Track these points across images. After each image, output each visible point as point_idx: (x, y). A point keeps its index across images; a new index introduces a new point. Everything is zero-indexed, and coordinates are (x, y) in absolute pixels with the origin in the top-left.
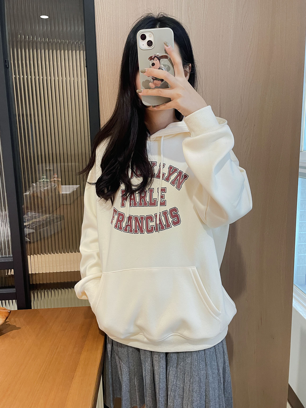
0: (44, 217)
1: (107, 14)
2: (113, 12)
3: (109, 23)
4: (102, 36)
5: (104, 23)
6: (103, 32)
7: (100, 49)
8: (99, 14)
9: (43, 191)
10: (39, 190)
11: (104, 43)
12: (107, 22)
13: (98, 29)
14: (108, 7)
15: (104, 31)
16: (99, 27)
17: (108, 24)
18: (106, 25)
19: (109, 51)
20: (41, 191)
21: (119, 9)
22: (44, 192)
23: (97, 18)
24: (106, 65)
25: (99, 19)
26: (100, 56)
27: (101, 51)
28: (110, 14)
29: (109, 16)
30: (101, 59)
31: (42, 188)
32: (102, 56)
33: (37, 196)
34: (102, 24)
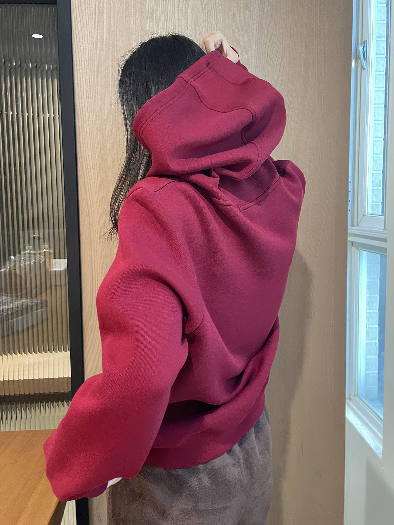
0: (19, 302)
1: (88, 33)
2: (97, 30)
3: (91, 44)
4: (81, 61)
5: (84, 44)
6: (83, 56)
7: (79, 78)
8: (77, 33)
9: (24, 266)
10: (18, 266)
11: (84, 70)
12: (88, 43)
13: (77, 53)
14: (90, 25)
15: (85, 54)
16: (77, 50)
17: (89, 45)
18: (87, 48)
19: (91, 80)
20: (20, 266)
21: (104, 27)
22: (25, 268)
23: (75, 37)
24: (87, 98)
25: (78, 39)
26: (78, 87)
27: (80, 80)
28: (92, 33)
29: (92, 35)
30: (80, 90)
31: (22, 262)
32: (81, 87)
33: (16, 274)
34: (81, 46)
